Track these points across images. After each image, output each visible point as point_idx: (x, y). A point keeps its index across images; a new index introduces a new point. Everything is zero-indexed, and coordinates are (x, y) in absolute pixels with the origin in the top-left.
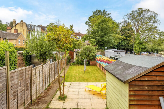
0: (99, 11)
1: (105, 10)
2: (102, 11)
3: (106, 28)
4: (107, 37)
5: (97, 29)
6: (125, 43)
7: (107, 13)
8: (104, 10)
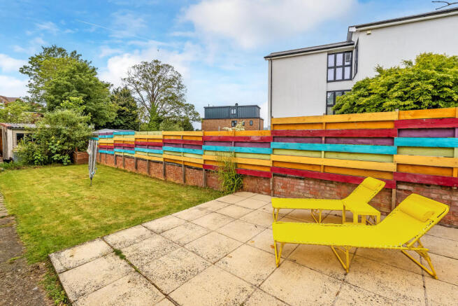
0: (61, 51)
1: (75, 52)
2: (69, 52)
3: (91, 86)
4: (93, 103)
5: (66, 82)
6: (122, 122)
7: (80, 58)
8: (73, 51)
